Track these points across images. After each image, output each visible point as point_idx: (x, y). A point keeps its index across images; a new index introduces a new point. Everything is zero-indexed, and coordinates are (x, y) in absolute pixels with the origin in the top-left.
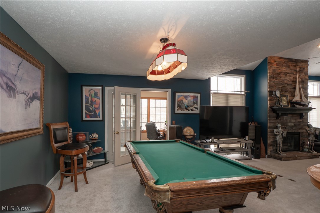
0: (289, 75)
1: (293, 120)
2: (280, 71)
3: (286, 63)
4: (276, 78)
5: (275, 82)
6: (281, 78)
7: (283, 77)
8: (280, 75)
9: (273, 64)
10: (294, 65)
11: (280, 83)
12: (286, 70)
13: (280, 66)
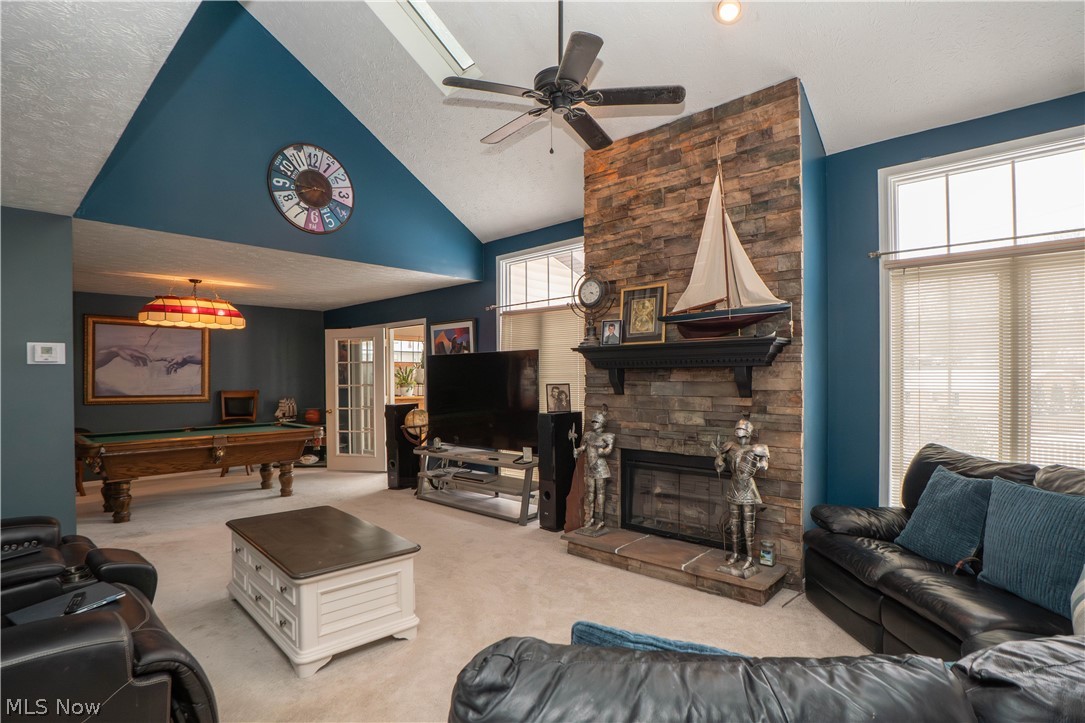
0: (675, 195)
1: (697, 400)
2: (631, 194)
3: (660, 150)
4: (612, 227)
5: (610, 246)
6: (637, 222)
7: (644, 214)
8: (630, 213)
9: (605, 174)
10: (707, 136)
11: (632, 244)
12: (658, 179)
13: (631, 175)
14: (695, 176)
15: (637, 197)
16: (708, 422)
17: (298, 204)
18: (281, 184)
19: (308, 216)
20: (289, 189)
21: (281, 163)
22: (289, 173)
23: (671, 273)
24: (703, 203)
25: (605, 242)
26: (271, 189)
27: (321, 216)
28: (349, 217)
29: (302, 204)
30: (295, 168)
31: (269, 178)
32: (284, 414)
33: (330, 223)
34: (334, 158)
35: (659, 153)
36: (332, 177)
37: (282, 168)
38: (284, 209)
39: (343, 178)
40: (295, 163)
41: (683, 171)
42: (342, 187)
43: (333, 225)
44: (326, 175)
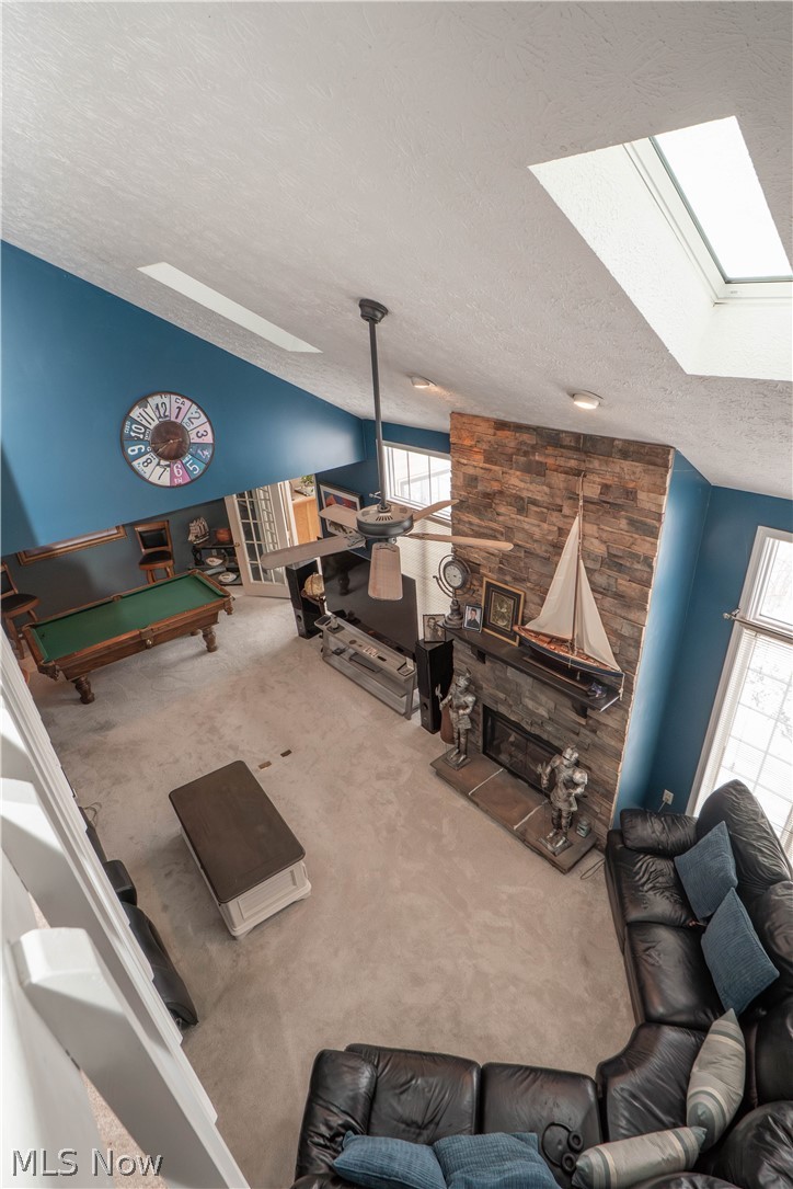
0: (537, 510)
1: (543, 698)
2: (495, 486)
3: (526, 454)
4: (478, 512)
7: (507, 514)
8: (494, 506)
9: (471, 449)
12: (522, 485)
13: (496, 465)
14: (559, 501)
15: (501, 492)
16: (550, 719)
17: (158, 464)
18: (137, 452)
19: (172, 472)
20: (146, 453)
21: (131, 429)
22: (141, 436)
23: (529, 584)
24: (563, 532)
25: (470, 523)
26: (128, 461)
27: (184, 465)
28: (212, 456)
29: (163, 462)
30: (146, 428)
31: (123, 450)
32: (196, 537)
33: (195, 469)
34: (183, 397)
35: (525, 456)
36: (186, 420)
37: (133, 434)
38: (147, 476)
39: (197, 415)
40: (144, 422)
41: (546, 489)
42: (198, 427)
43: (197, 469)
44: (179, 421)
